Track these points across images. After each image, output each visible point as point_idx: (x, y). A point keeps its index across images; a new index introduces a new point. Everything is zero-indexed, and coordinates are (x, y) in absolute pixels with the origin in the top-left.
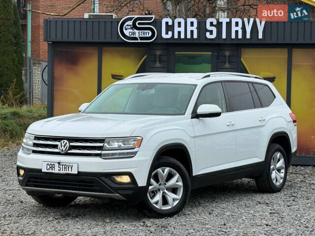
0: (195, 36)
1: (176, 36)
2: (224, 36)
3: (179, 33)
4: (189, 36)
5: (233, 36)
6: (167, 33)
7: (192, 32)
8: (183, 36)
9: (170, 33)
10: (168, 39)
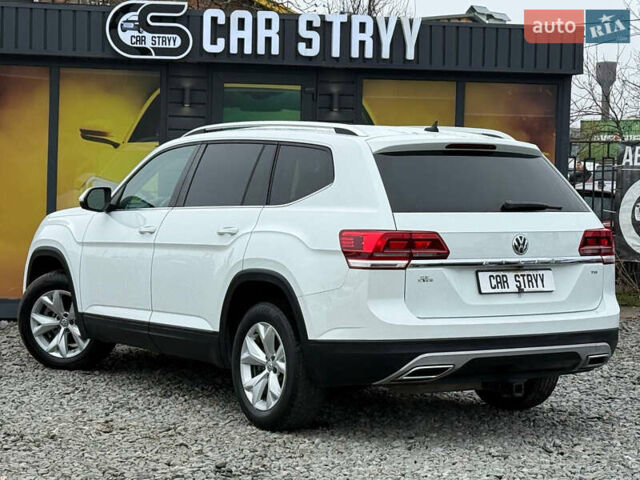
0: (275, 50)
1: (234, 49)
2: (336, 52)
3: (241, 42)
4: (261, 50)
5: (355, 53)
6: (214, 42)
7: (268, 40)
8: (248, 50)
9: (221, 42)
10: (215, 54)
